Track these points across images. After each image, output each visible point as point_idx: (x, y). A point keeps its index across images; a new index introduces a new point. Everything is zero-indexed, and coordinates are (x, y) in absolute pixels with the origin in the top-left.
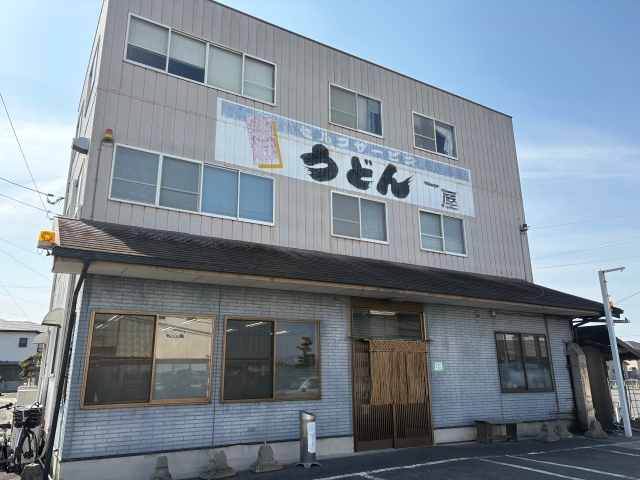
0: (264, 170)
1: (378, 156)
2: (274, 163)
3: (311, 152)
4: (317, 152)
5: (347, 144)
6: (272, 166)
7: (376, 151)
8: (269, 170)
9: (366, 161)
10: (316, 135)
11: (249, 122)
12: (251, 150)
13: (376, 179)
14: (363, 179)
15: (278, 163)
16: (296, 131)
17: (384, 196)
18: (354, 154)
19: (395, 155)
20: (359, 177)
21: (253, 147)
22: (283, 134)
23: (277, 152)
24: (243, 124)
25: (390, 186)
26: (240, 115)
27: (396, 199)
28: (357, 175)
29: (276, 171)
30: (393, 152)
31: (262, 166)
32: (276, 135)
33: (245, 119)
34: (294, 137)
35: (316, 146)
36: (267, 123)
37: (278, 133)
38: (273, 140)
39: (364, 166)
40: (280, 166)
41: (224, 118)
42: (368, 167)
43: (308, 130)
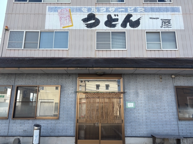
0: (65, 28)
1: (122, 11)
2: (69, 25)
3: (87, 17)
4: (90, 16)
5: (105, 10)
6: (68, 27)
7: (121, 10)
8: (67, 28)
9: (115, 15)
10: (89, 10)
11: (59, 12)
12: (59, 22)
13: (120, 21)
14: (113, 23)
15: (71, 25)
16: (80, 10)
17: (125, 29)
18: (109, 13)
19: (132, 9)
20: (111, 23)
21: (60, 21)
22: (73, 13)
23: (71, 20)
24: (57, 13)
25: (128, 24)
26: (55, 10)
27: (132, 29)
28: (110, 22)
29: (70, 28)
30: (131, 8)
31: (64, 27)
32: (70, 14)
33: (57, 11)
34: (79, 13)
35: (89, 14)
36: (67, 10)
37: (72, 13)
38: (69, 16)
39: (113, 17)
40: (72, 26)
41: (49, 13)
42: (116, 17)
43: (85, 9)
